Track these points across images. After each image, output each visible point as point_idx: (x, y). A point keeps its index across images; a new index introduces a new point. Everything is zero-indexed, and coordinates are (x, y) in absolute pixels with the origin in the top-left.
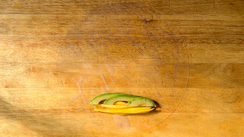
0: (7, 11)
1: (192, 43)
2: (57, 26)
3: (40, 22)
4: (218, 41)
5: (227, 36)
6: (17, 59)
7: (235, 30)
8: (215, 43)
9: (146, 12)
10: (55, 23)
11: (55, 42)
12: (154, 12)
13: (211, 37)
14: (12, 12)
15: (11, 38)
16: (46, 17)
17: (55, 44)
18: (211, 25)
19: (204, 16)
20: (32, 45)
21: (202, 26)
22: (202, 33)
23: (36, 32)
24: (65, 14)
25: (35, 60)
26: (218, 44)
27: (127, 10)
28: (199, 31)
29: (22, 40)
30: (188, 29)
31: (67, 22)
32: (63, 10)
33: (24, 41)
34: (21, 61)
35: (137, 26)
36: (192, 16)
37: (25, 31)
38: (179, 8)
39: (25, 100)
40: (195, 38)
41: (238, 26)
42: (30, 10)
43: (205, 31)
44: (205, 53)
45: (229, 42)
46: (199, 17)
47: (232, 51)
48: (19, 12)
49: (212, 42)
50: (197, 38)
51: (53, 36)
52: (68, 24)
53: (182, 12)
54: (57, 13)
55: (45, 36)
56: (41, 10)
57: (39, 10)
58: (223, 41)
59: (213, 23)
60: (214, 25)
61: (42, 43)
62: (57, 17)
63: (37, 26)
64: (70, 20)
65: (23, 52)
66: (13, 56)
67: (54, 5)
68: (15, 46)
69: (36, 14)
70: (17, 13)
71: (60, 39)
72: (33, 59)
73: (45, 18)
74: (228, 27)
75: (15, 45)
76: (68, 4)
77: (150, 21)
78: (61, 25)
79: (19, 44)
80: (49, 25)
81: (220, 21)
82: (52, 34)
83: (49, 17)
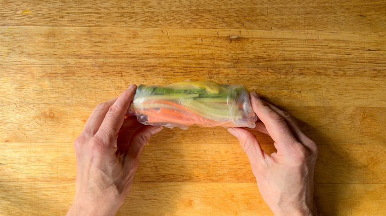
0: (9, 21)
1: (302, 74)
2: (89, 46)
3: (63, 38)
4: (341, 73)
5: (355, 65)
6: (24, 97)
7: (366, 55)
8: (337, 76)
9: (230, 25)
10: (85, 41)
11: (86, 71)
12: (243, 26)
13: (331, 65)
14: (17, 22)
15: (16, 63)
16: (73, 30)
17: (86, 74)
18: (330, 48)
19: (320, 33)
20: (49, 75)
21: (317, 48)
22: (317, 59)
23: (56, 55)
24: (102, 26)
25: (53, 98)
26: (341, 76)
27: (200, 21)
28: (313, 56)
29: (33, 67)
30: (296, 53)
31: (105, 39)
32: (99, 20)
33: (37, 68)
34: (31, 100)
35: (216, 47)
36: (302, 32)
37: (39, 52)
38: (282, 19)
39: (37, 162)
40: (307, 66)
41: (372, 49)
42: (46, 20)
43: (323, 57)
44: (321, 90)
45: (359, 73)
46: (312, 34)
47: (363, 88)
48: (29, 23)
49: (332, 74)
50: (310, 66)
51: (82, 61)
52: (106, 43)
53: (286, 25)
54: (89, 25)
55: (69, 61)
56: (63, 20)
57: (61, 19)
58: (349, 72)
59: (333, 44)
60: (335, 48)
61: (65, 72)
62: (90, 32)
63: (58, 44)
64: (110, 36)
65: (34, 86)
66: (19, 93)
67: (85, 13)
68: (21, 77)
69: (57, 26)
70: (25, 24)
71: (93, 66)
72: (51, 96)
73: (70, 33)
74: (357, 51)
75: (21, 75)
76: (106, 11)
77: (237, 38)
78: (95, 44)
79: (29, 73)
80: (76, 44)
81: (344, 41)
82: (81, 58)
83: (76, 31)
